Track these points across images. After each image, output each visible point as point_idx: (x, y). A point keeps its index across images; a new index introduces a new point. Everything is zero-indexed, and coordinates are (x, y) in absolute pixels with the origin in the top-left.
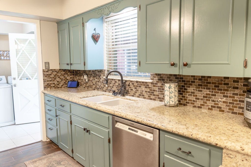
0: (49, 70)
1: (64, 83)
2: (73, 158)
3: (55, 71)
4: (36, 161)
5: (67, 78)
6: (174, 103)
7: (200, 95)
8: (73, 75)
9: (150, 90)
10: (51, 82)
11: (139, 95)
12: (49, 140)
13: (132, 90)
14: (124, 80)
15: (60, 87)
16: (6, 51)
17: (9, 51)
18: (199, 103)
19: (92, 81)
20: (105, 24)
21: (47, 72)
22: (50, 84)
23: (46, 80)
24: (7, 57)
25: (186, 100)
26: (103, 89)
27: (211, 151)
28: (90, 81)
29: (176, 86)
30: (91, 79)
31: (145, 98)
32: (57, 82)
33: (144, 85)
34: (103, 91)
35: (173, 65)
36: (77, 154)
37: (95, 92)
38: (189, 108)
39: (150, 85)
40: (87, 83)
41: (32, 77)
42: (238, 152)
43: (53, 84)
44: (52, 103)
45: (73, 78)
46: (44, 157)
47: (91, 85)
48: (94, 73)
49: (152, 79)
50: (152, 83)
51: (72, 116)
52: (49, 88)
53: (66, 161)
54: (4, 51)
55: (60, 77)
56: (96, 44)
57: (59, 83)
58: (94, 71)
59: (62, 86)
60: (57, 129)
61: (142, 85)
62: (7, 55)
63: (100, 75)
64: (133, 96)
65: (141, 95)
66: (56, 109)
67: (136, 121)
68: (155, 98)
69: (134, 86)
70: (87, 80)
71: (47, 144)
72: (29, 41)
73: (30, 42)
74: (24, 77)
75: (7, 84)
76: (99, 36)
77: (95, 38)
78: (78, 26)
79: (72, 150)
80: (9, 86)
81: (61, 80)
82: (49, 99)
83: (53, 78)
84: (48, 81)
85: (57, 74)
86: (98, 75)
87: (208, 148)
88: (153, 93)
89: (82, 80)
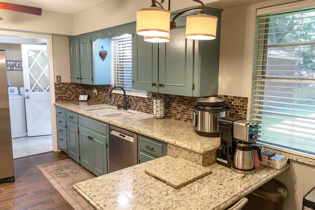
0: (61, 83)
1: (75, 96)
2: (80, 164)
3: (67, 85)
4: (47, 166)
5: (78, 91)
6: (159, 116)
7: (180, 109)
8: (84, 88)
9: (147, 105)
10: (62, 95)
11: (139, 109)
12: (60, 151)
13: (133, 104)
14: (127, 95)
15: (72, 100)
16: (18, 61)
17: (21, 61)
18: (179, 116)
19: (101, 95)
20: (113, 42)
21: (58, 85)
22: (62, 97)
23: (58, 93)
24: (19, 68)
25: (170, 113)
26: (110, 103)
27: (164, 146)
28: (100, 95)
29: (162, 102)
30: (101, 93)
31: (143, 112)
32: (69, 95)
33: (142, 100)
34: (111, 105)
35: (153, 85)
36: (83, 160)
37: (104, 105)
38: (173, 119)
39: (146, 100)
40: (97, 97)
41: (45, 89)
42: (173, 145)
43: (64, 97)
44: (63, 115)
45: (84, 91)
46: (54, 163)
47: (100, 99)
48: (103, 88)
49: (147, 95)
50: (148, 98)
51: (79, 127)
52: (60, 101)
53: (74, 167)
54: (16, 62)
55: (71, 90)
56: (103, 61)
57: (70, 96)
58: (103, 86)
59: (73, 99)
60: (67, 139)
61: (140, 100)
62: (19, 66)
63: (108, 90)
64: (134, 110)
65: (140, 109)
66: (66, 121)
67: (123, 128)
68: (150, 111)
69: (135, 101)
70: (97, 94)
71: (58, 154)
72: (41, 53)
73: (43, 54)
74: (36, 89)
75: (19, 96)
76: (107, 53)
77: (103, 55)
78: (87, 43)
79: (80, 157)
80: (21, 97)
81: (73, 93)
82: (60, 111)
83: (64, 91)
84: (59, 94)
85: (68, 88)
86: (107, 90)
87: (161, 145)
88: (148, 107)
89: (93, 93)
